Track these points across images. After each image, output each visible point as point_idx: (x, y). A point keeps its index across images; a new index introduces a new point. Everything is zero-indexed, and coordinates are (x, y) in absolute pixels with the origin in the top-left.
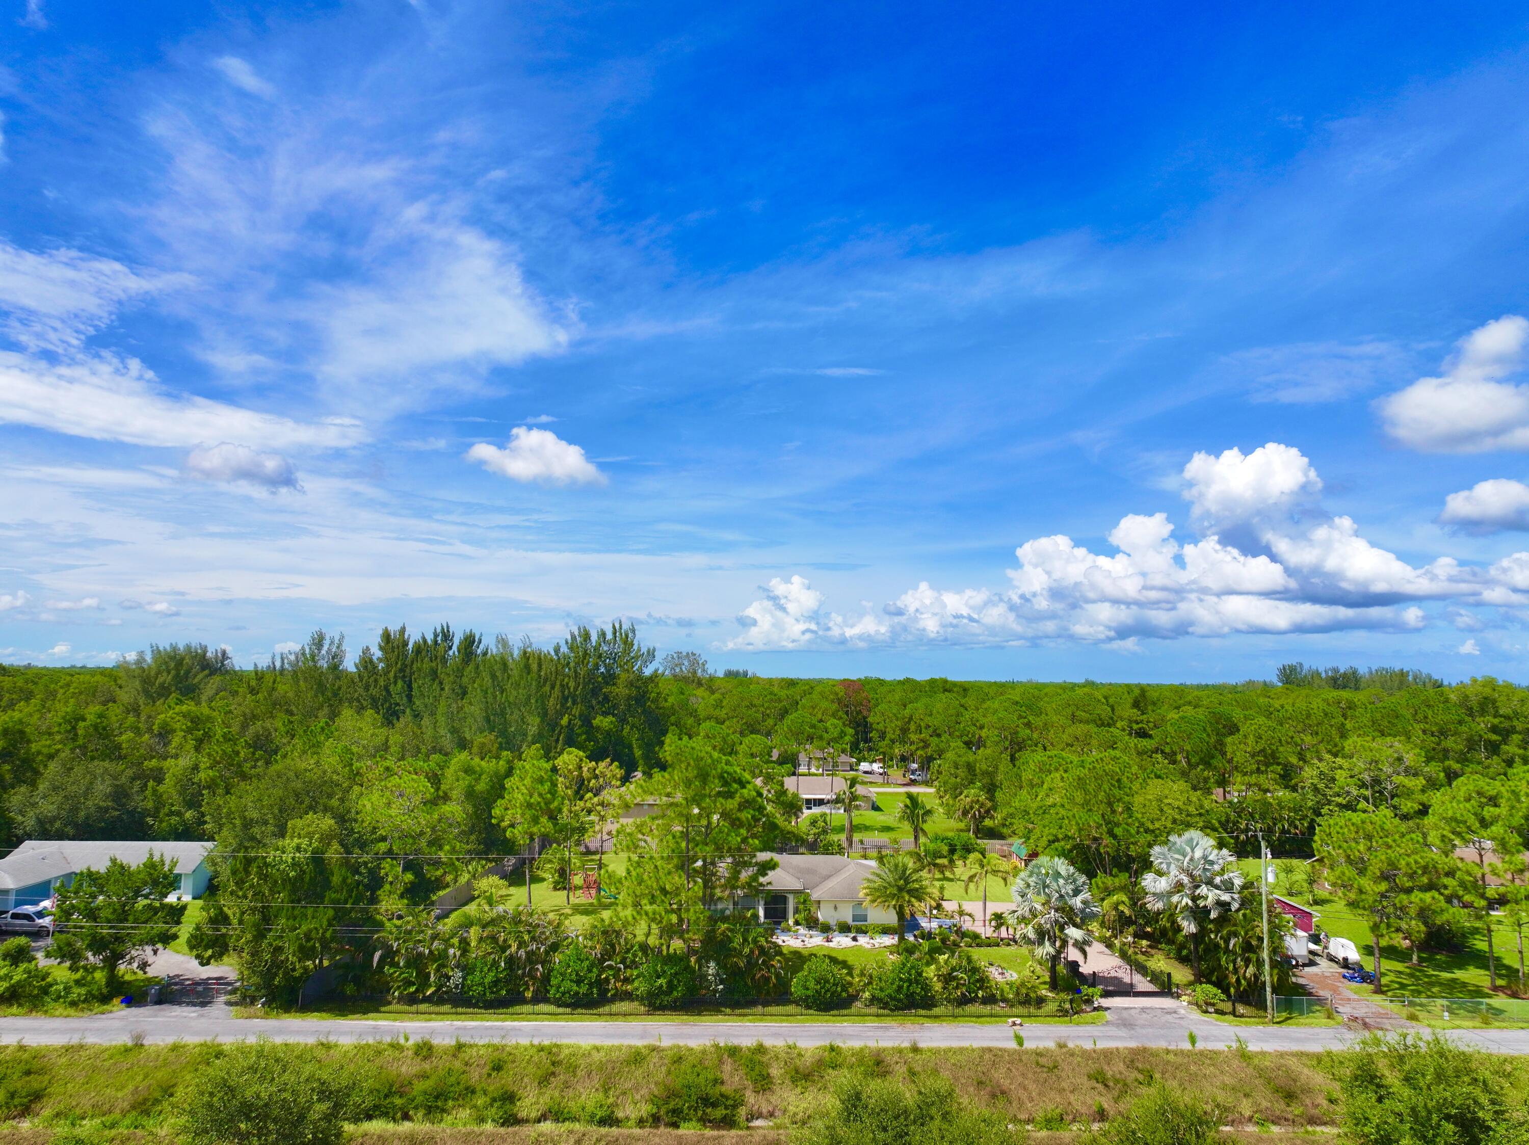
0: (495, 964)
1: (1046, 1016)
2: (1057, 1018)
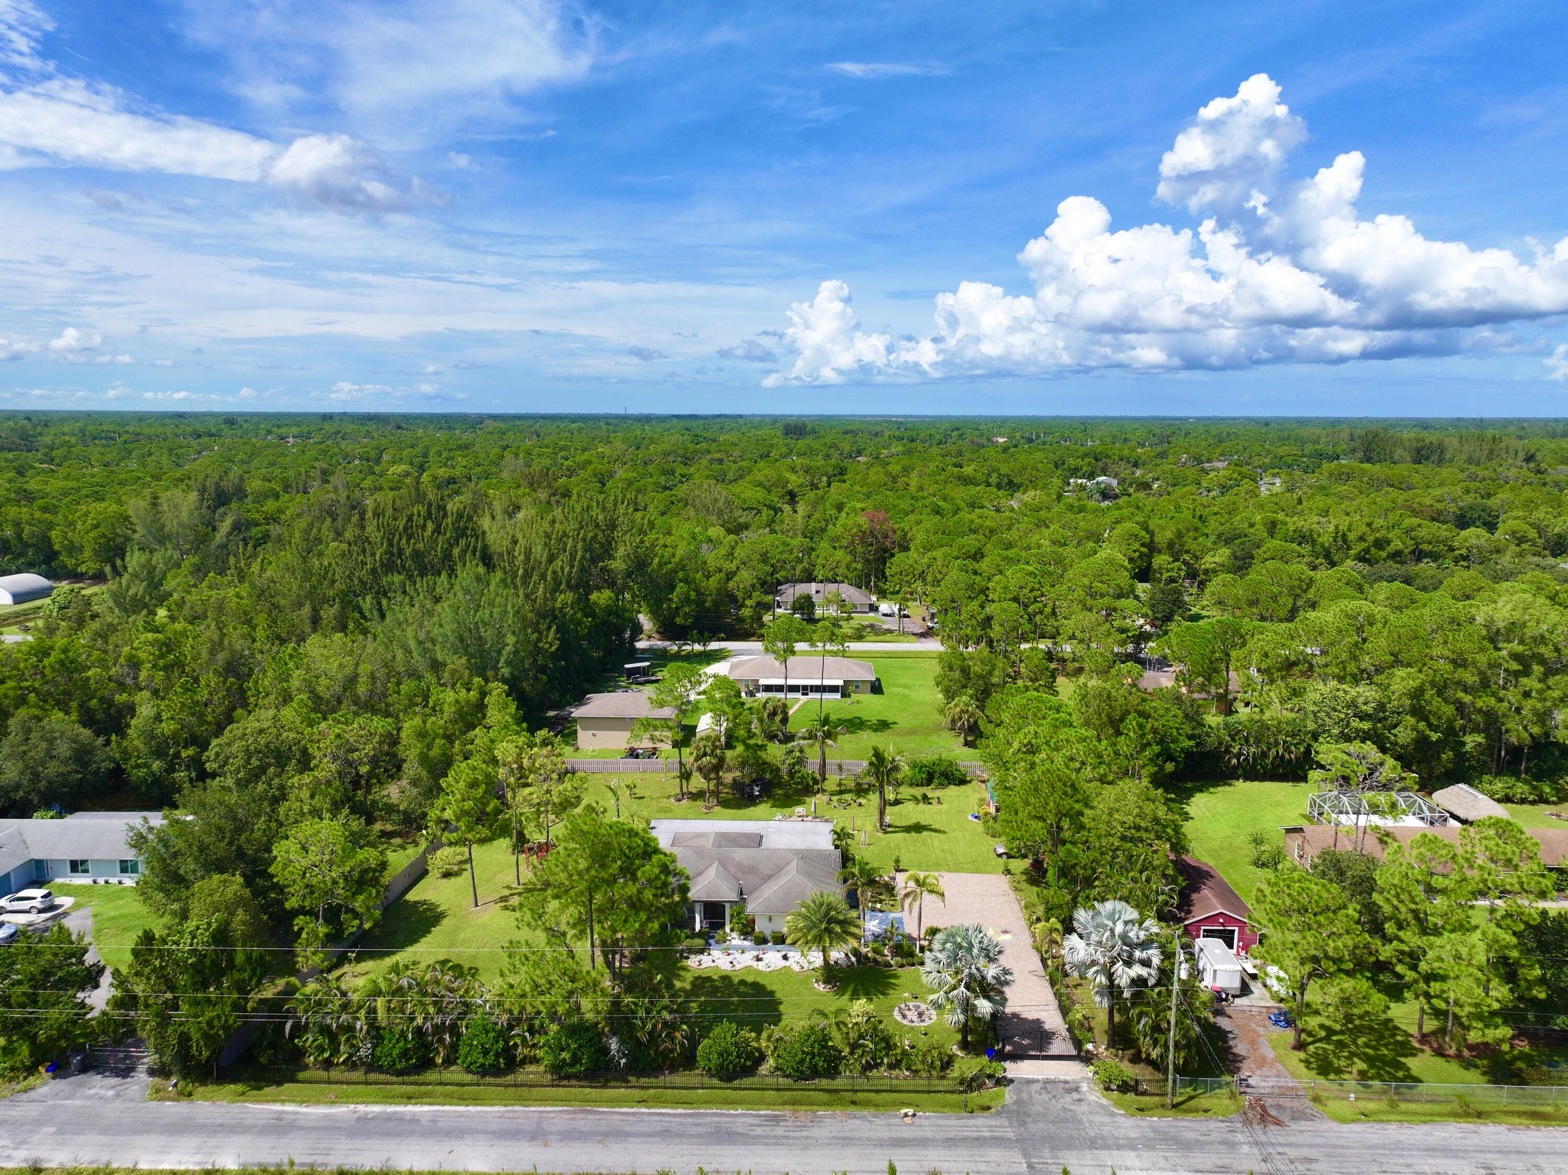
0: (403, 1034)
1: (946, 1092)
2: (956, 1096)
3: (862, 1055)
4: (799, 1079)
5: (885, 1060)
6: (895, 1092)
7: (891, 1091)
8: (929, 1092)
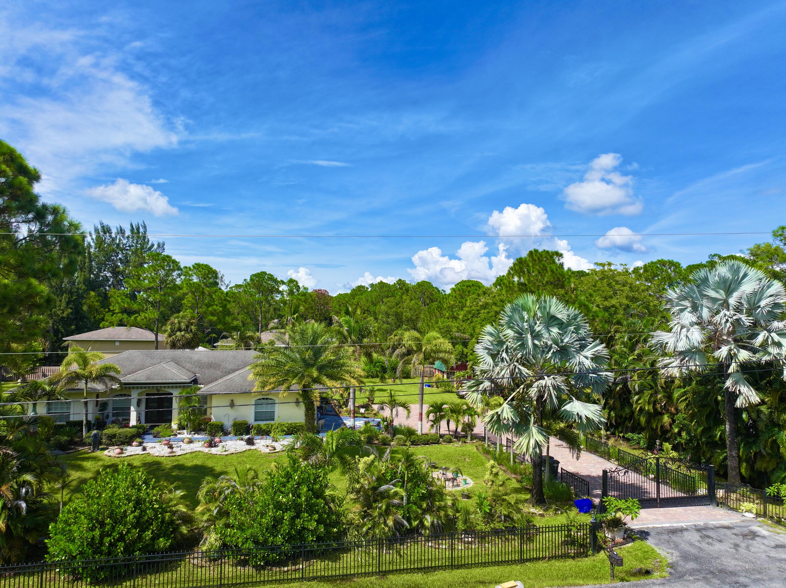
1: (550, 558)
2: (570, 562)
3: (387, 512)
4: (269, 564)
5: (428, 520)
6: (459, 567)
7: (453, 567)
8: (522, 561)
